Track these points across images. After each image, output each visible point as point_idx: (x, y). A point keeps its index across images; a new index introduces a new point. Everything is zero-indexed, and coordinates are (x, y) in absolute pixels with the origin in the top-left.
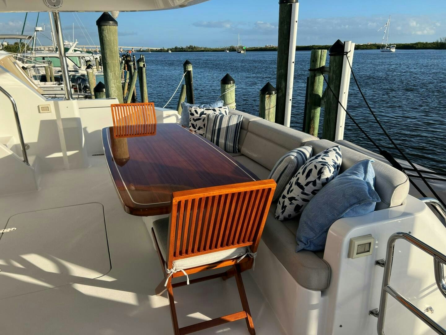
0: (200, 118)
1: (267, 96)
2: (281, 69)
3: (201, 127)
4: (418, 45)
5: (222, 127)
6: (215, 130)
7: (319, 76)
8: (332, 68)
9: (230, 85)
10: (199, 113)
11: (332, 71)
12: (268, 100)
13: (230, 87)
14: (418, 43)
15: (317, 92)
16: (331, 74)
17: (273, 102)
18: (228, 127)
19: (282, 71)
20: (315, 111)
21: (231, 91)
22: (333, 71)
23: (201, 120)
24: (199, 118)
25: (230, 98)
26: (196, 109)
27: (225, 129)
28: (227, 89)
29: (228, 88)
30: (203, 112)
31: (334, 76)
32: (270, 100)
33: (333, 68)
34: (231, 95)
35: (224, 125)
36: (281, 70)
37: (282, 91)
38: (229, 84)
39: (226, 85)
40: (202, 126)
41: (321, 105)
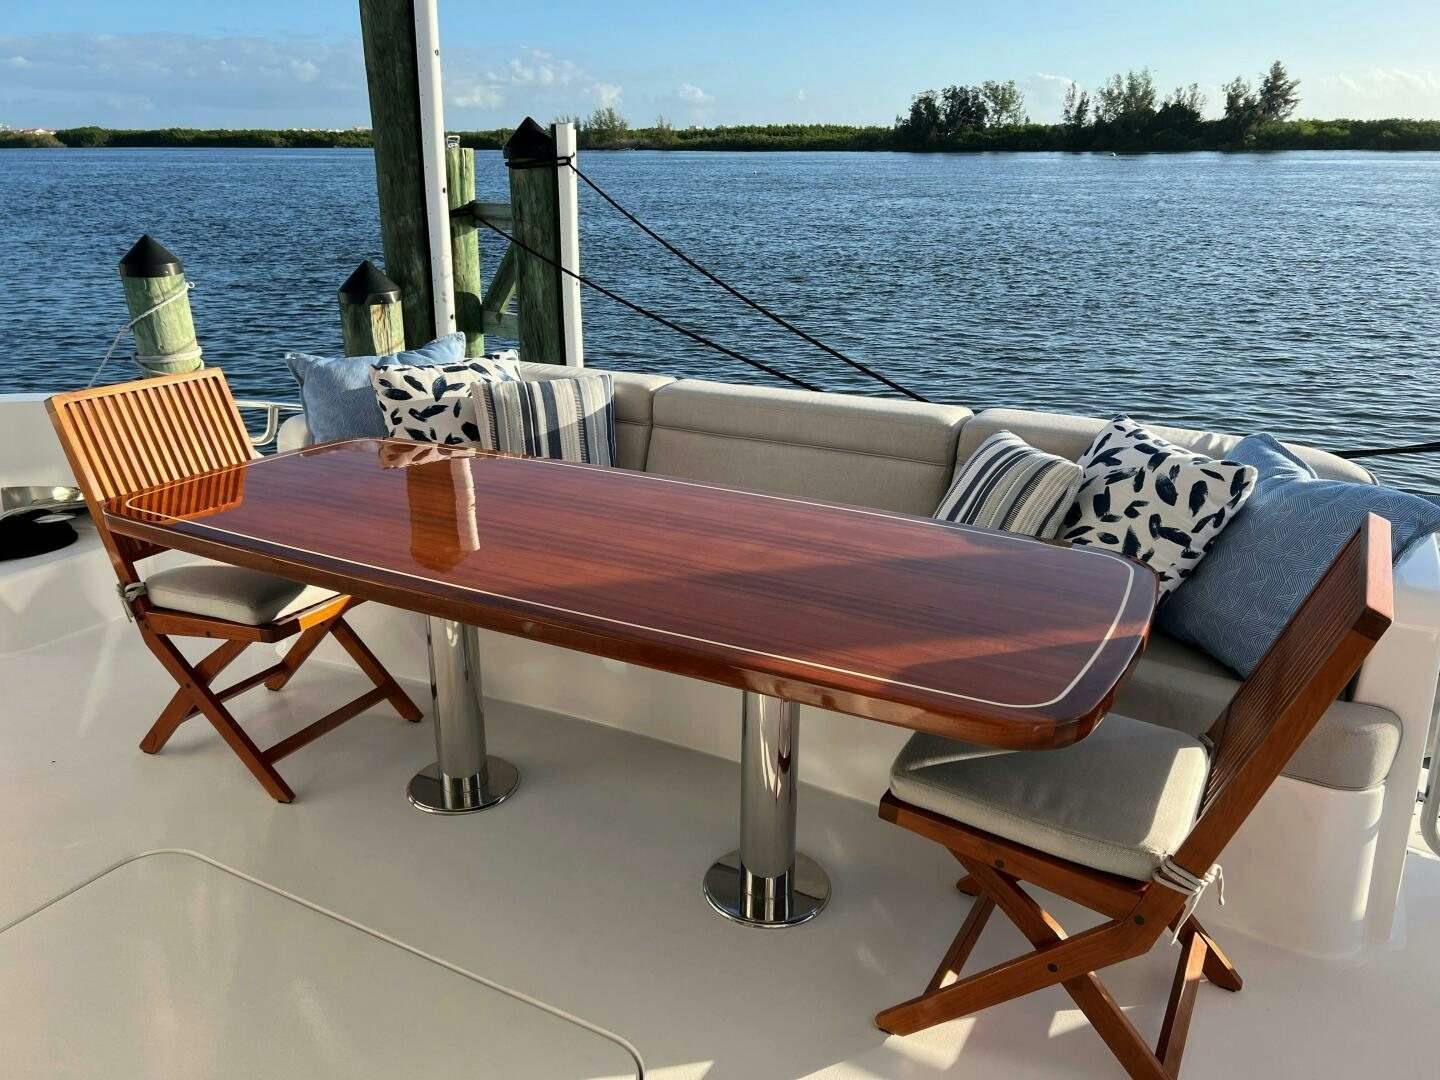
0: (440, 403)
1: (374, 308)
2: (404, 215)
3: (453, 436)
4: (503, 138)
5: (561, 426)
6: (537, 439)
7: (465, 233)
8: (526, 209)
9: (168, 278)
10: (428, 386)
11: (527, 217)
12: (381, 323)
13: (170, 287)
14: (502, 131)
15: (467, 286)
16: (527, 227)
17: (398, 329)
18: (584, 420)
19: (406, 222)
20: (472, 349)
21: (176, 301)
22: (532, 215)
23: (449, 412)
24: (436, 404)
25: (178, 327)
26: (406, 373)
27: (576, 428)
28: (158, 297)
29: (163, 294)
30: (442, 382)
31: (538, 232)
32: (387, 321)
33: (531, 208)
34: (179, 315)
35: (568, 418)
36: (402, 218)
37: (416, 288)
38: (163, 275)
39: (154, 281)
40: (459, 433)
41: (485, 327)
